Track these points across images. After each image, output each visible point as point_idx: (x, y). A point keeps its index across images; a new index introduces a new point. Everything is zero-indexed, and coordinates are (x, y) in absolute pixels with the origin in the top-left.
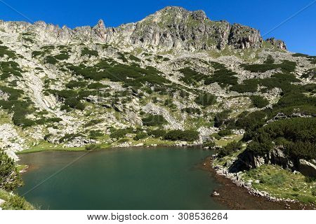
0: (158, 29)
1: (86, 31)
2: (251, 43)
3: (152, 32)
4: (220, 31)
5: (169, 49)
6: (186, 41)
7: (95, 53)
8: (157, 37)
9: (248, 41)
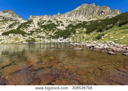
0: (75, 12)
1: (55, 16)
2: (104, 13)
3: (73, 13)
4: (95, 10)
5: (77, 19)
6: (83, 15)
7: (51, 22)
8: (74, 15)
9: (103, 12)
